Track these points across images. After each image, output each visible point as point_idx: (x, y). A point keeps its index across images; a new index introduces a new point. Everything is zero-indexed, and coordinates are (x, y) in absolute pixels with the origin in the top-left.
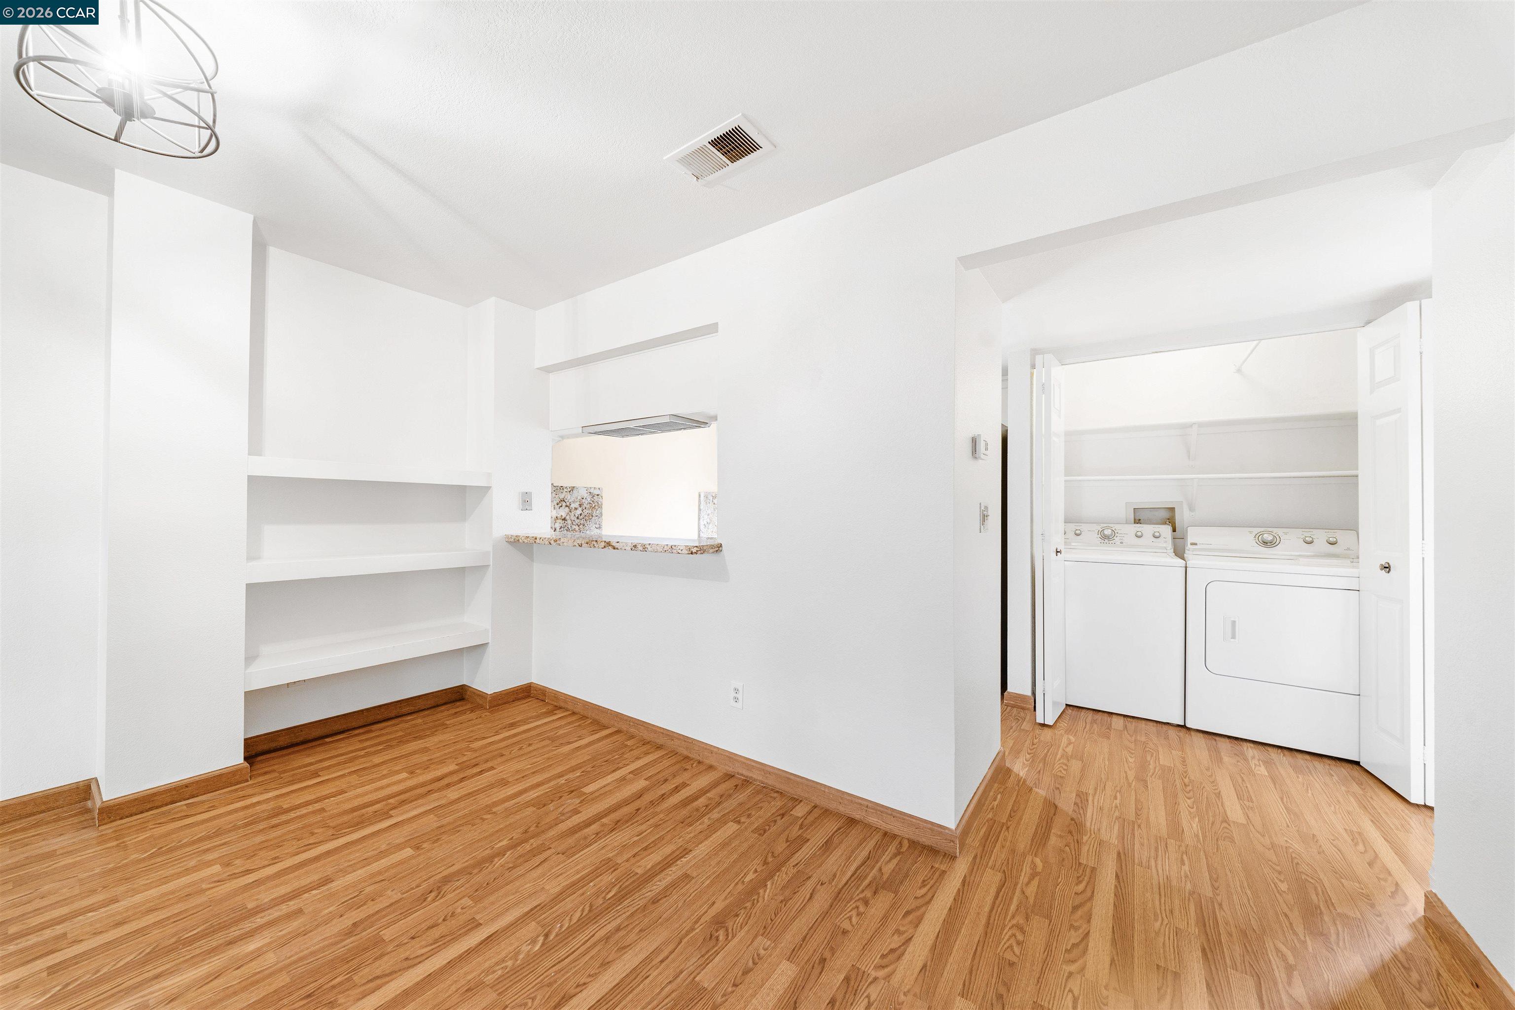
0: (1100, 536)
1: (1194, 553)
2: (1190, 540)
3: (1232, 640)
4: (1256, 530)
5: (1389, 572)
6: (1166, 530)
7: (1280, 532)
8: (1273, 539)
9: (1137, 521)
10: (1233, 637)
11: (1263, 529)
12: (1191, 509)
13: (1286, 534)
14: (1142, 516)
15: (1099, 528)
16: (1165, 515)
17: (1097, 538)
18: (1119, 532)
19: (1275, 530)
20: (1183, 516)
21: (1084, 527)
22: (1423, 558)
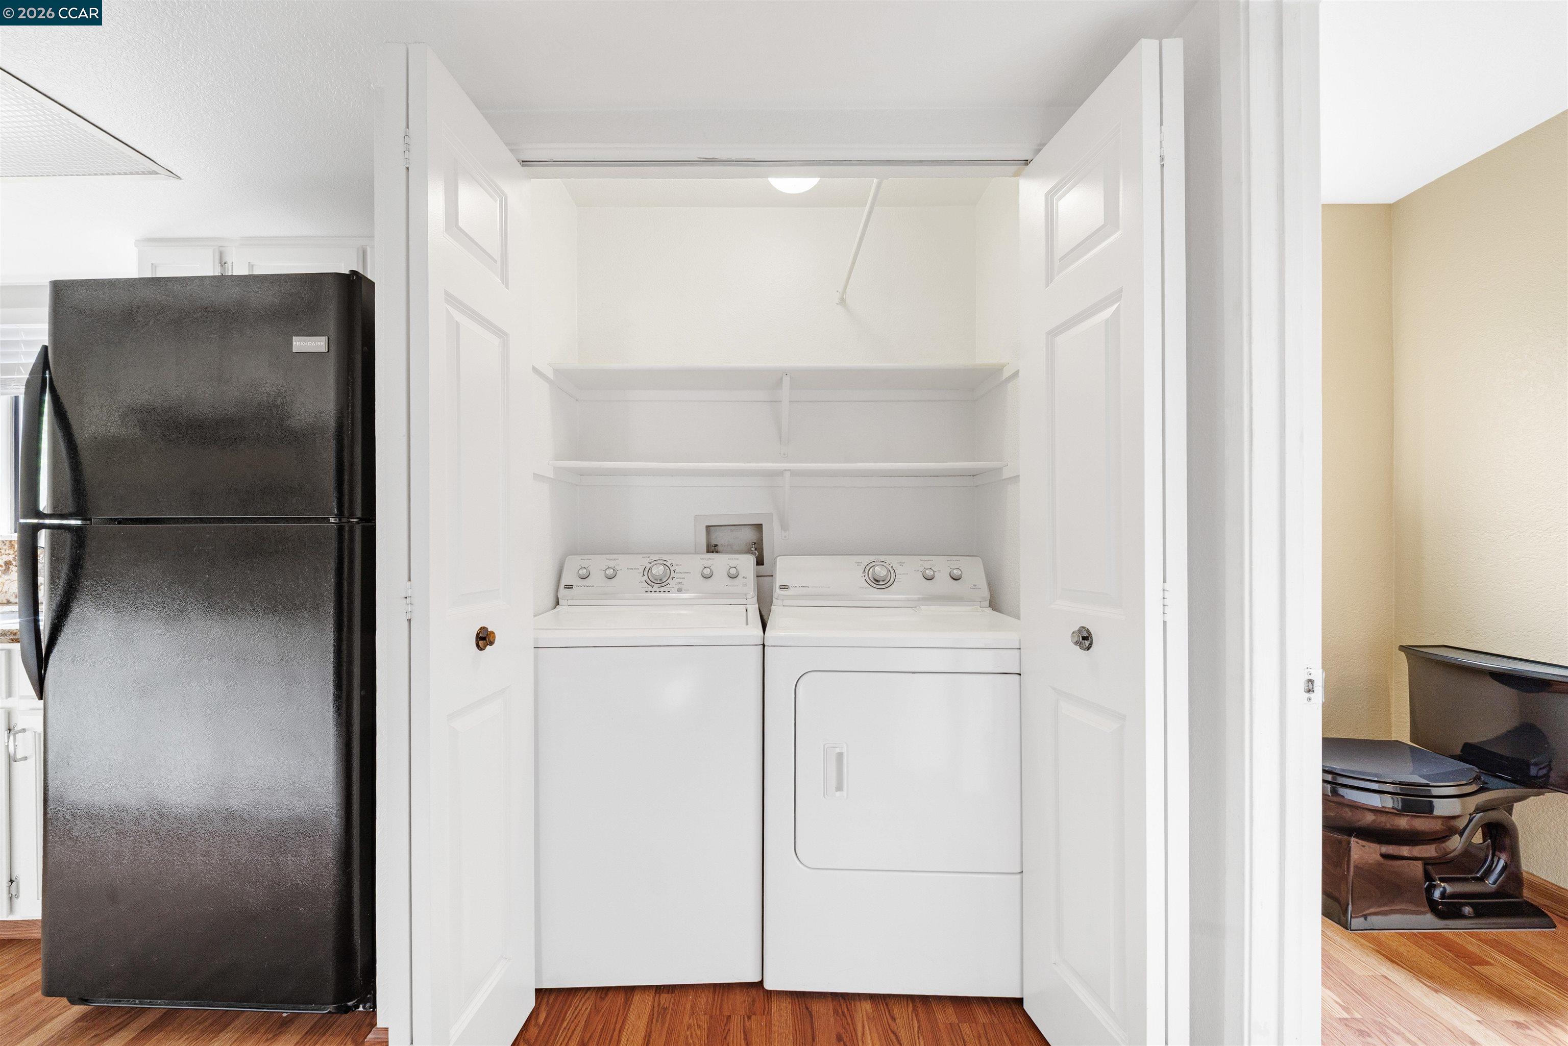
0: (646, 578)
1: (786, 603)
2: (779, 580)
3: (838, 794)
4: (867, 559)
5: (1088, 648)
6: (747, 562)
7: (893, 561)
8: (887, 576)
9: (712, 549)
10: (839, 788)
11: (873, 558)
12: (784, 527)
13: (901, 564)
14: (720, 538)
15: (645, 563)
16: (749, 536)
17: (641, 582)
18: (678, 569)
19: (889, 559)
20: (773, 540)
21: (622, 562)
22: (1165, 623)
